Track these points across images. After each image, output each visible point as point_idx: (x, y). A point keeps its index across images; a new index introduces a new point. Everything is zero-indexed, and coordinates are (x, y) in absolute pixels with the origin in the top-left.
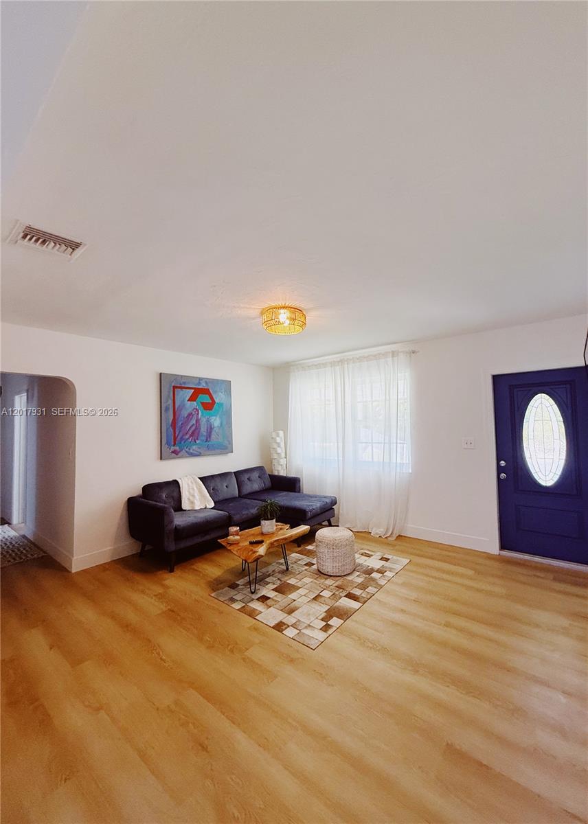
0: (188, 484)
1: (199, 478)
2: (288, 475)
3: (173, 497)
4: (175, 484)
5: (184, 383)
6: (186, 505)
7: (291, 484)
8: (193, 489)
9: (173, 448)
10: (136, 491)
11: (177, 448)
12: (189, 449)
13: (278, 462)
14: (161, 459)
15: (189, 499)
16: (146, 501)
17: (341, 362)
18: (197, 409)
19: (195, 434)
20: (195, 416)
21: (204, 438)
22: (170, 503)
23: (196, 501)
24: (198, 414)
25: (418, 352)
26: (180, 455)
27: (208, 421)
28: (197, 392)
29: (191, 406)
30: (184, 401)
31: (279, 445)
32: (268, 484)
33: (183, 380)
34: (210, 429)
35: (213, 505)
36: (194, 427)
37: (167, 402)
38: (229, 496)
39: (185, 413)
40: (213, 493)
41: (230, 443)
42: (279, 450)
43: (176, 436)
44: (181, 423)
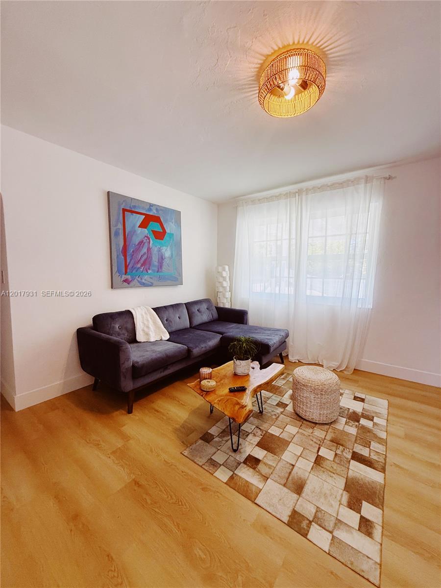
0: (142, 315)
1: (153, 309)
2: (233, 307)
3: (126, 329)
4: (128, 314)
5: (135, 207)
6: (140, 337)
7: (239, 317)
8: (148, 320)
9: (124, 277)
10: (87, 322)
11: (129, 277)
12: (141, 279)
13: (224, 296)
14: (112, 288)
15: (143, 330)
16: (97, 332)
17: (300, 192)
18: (148, 237)
19: (147, 263)
20: (146, 244)
21: (156, 269)
22: (124, 334)
23: (151, 333)
24: (149, 242)
25: (395, 177)
26: (132, 284)
27: (159, 250)
28: (148, 219)
29: (142, 233)
30: (134, 226)
31: (224, 279)
32: (216, 315)
33: (133, 204)
34: (161, 259)
35: (167, 336)
36: (145, 257)
37: (116, 226)
38: (181, 327)
39: (136, 240)
40: (167, 323)
41: (180, 275)
42: (225, 284)
43: (128, 264)
44: (132, 250)
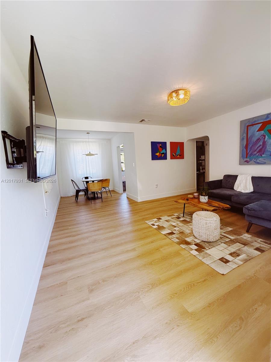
1: (252, 177)
9: (245, 159)
11: (248, 159)
12: (257, 160)
14: (239, 164)
18: (264, 135)
19: (262, 151)
20: (262, 140)
24: (265, 138)
26: (250, 163)
28: (265, 124)
29: (259, 134)
30: (254, 131)
33: (254, 121)
36: (261, 147)
39: (254, 139)
43: (248, 152)
44: (251, 145)
